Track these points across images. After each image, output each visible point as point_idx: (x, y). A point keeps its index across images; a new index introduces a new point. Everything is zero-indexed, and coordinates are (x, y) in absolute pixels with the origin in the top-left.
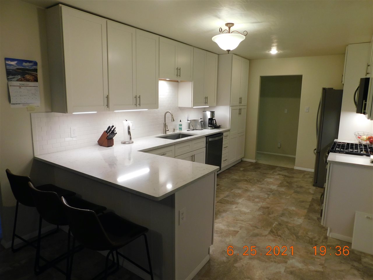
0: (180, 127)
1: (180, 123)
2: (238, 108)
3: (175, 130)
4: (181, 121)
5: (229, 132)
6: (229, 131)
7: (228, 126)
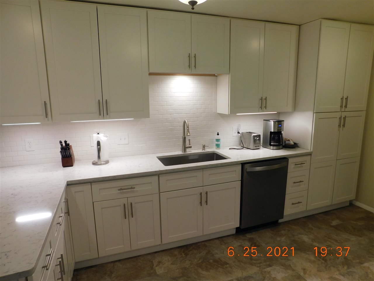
0: (217, 143)
1: (217, 137)
2: (338, 115)
3: (206, 147)
4: (218, 134)
5: (309, 157)
6: (310, 154)
7: (308, 147)
